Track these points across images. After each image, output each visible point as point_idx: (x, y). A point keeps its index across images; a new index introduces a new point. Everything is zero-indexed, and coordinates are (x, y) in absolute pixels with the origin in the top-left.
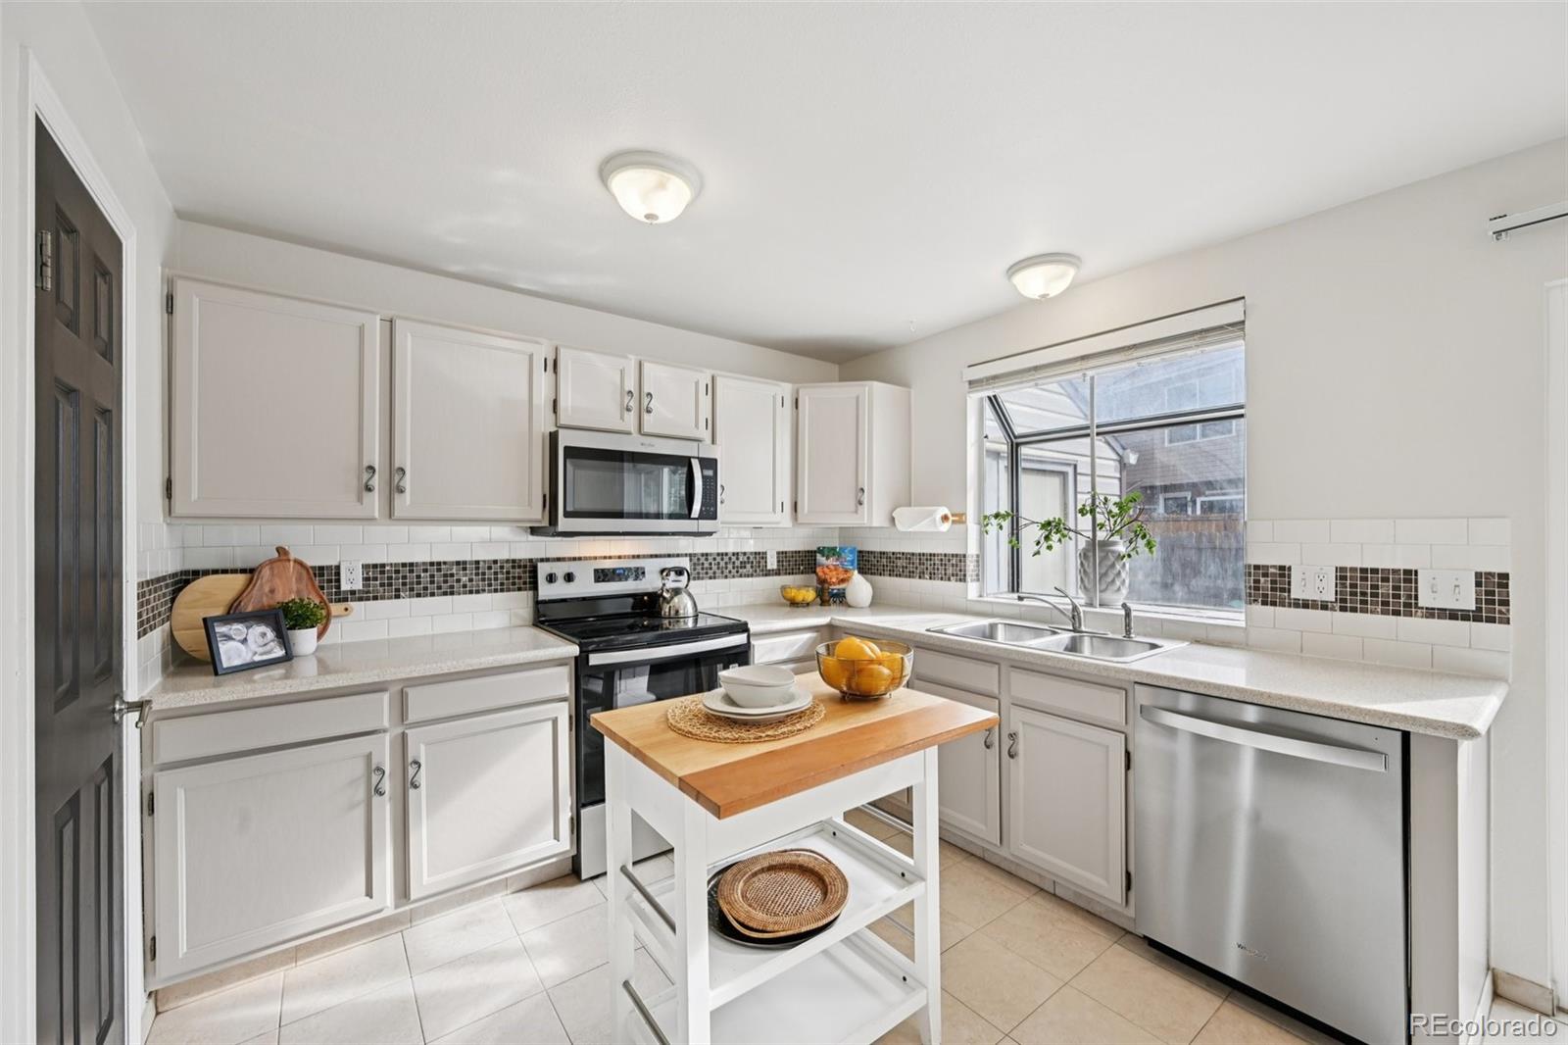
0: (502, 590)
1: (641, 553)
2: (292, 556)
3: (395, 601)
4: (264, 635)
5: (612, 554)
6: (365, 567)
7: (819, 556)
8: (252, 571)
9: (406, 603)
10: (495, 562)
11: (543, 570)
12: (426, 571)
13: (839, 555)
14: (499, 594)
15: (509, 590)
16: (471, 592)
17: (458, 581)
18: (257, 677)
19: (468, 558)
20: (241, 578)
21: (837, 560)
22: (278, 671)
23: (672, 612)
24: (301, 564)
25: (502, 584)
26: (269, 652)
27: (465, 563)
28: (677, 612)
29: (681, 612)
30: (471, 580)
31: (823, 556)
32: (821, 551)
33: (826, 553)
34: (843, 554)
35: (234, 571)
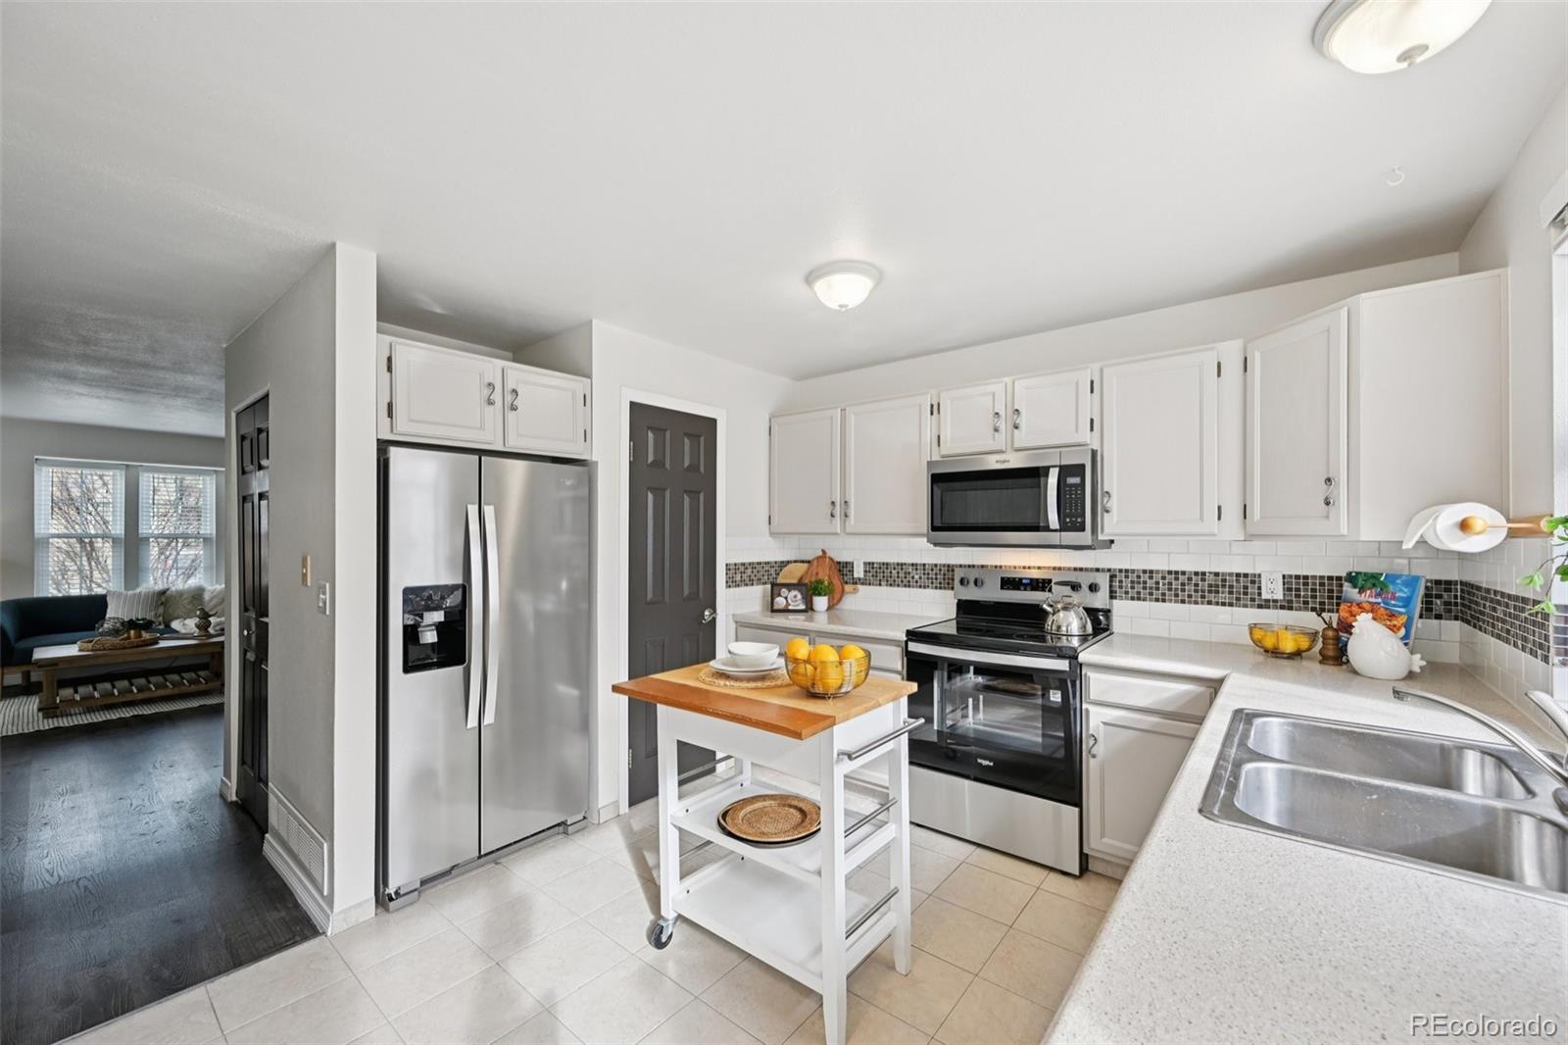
0: (940, 588)
1: (1062, 566)
2: (828, 555)
3: (878, 587)
4: (795, 596)
5: (1032, 564)
6: (865, 564)
7: (1347, 587)
8: (809, 562)
9: (884, 590)
10: (936, 565)
11: (958, 575)
12: (894, 569)
13: (1384, 587)
14: (938, 591)
15: (945, 588)
16: (920, 587)
17: (913, 578)
18: (790, 617)
19: (919, 562)
20: (806, 565)
21: (1378, 595)
22: (801, 617)
23: (1054, 627)
24: (831, 559)
25: (940, 583)
26: (797, 605)
27: (916, 565)
28: (1059, 627)
29: (1064, 629)
30: (920, 578)
31: (1355, 587)
32: (1352, 578)
33: (1360, 582)
34: (1391, 588)
35: (803, 562)
